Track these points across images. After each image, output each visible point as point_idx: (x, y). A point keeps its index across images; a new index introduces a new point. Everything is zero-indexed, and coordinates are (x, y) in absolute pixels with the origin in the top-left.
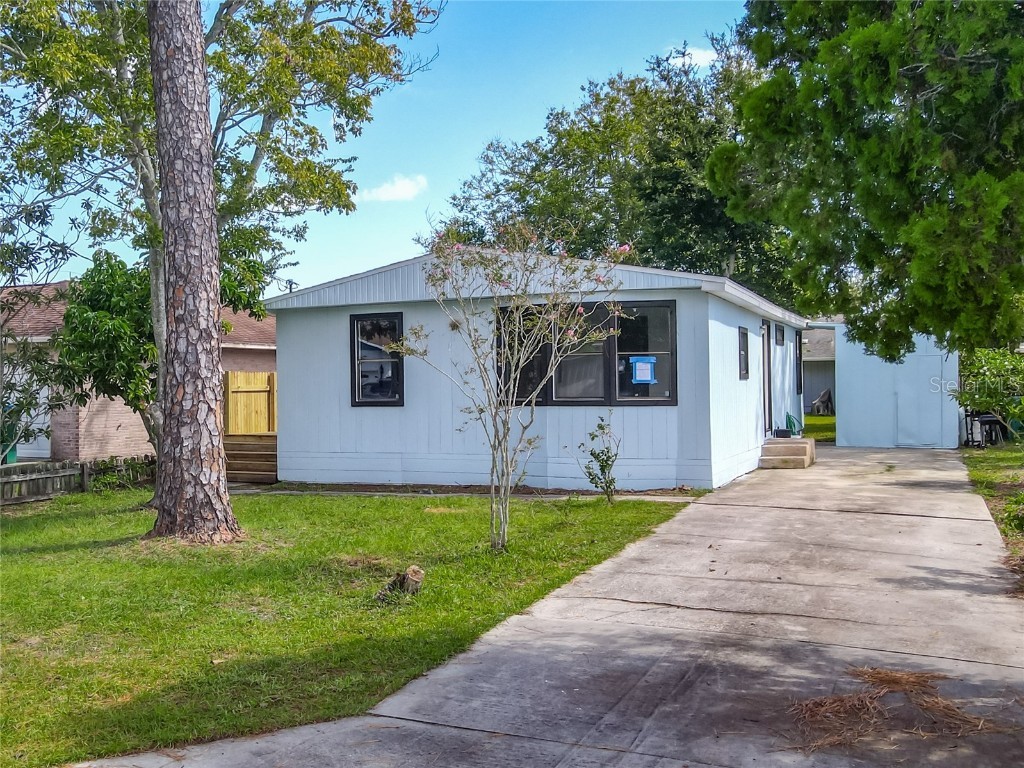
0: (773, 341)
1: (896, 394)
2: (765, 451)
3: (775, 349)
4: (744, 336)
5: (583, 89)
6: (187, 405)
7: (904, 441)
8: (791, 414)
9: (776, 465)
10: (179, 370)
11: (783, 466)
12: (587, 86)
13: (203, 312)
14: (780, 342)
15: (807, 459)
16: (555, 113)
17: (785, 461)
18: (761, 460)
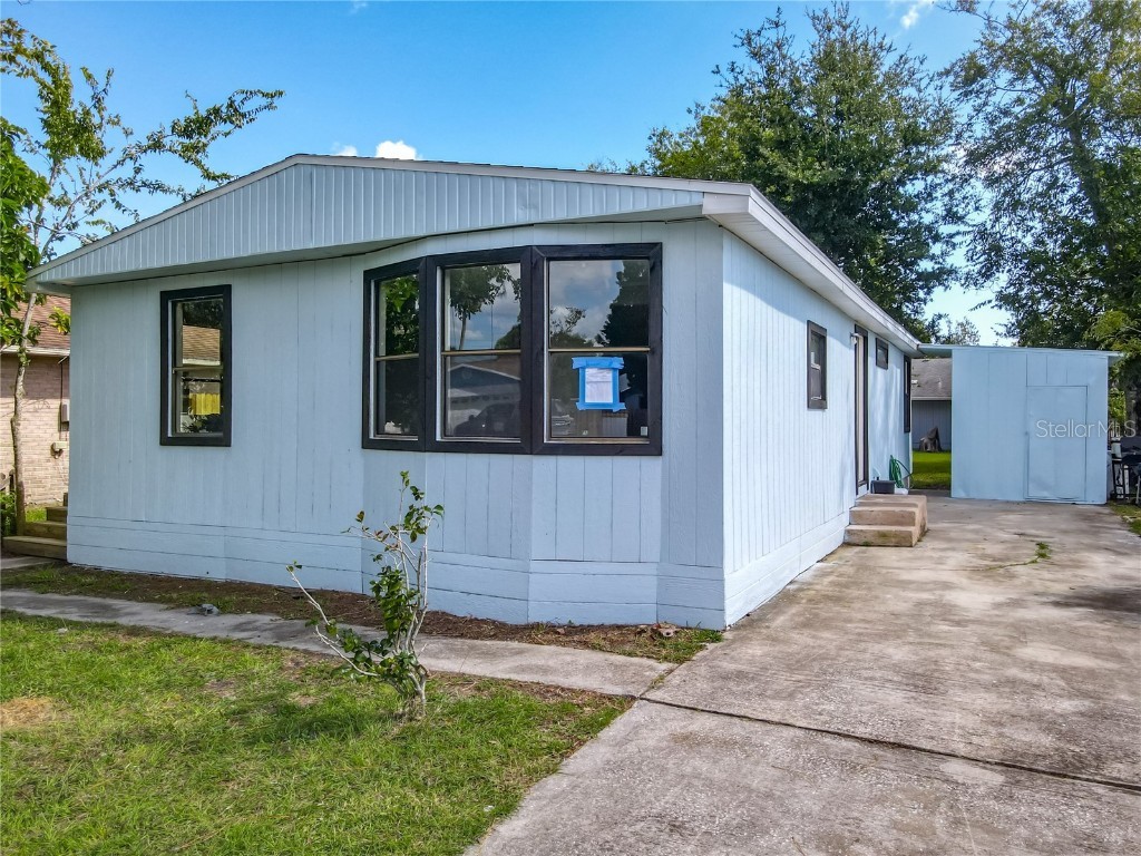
0: (871, 360)
1: (1027, 433)
2: (856, 517)
3: (875, 373)
4: (818, 338)
5: (689, 111)
7: (1035, 493)
8: (896, 457)
9: (870, 539)
11: (880, 541)
12: (693, 109)
14: (883, 363)
15: (915, 530)
16: (657, 133)
17: (883, 535)
18: (848, 532)
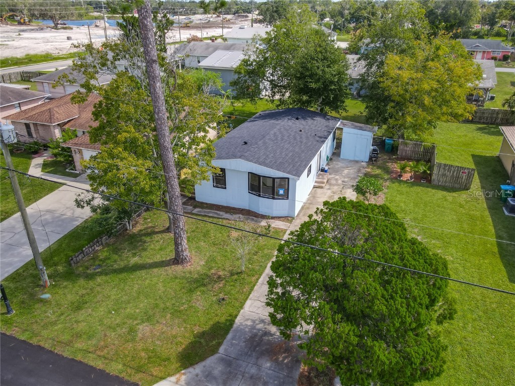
1: (356, 147)
2: (316, 182)
6: (179, 242)
8: (329, 154)
10: (177, 236)
13: (181, 225)
17: (319, 186)
18: (314, 185)
